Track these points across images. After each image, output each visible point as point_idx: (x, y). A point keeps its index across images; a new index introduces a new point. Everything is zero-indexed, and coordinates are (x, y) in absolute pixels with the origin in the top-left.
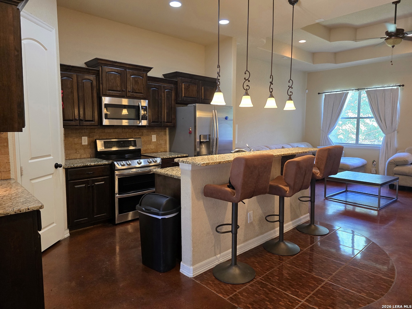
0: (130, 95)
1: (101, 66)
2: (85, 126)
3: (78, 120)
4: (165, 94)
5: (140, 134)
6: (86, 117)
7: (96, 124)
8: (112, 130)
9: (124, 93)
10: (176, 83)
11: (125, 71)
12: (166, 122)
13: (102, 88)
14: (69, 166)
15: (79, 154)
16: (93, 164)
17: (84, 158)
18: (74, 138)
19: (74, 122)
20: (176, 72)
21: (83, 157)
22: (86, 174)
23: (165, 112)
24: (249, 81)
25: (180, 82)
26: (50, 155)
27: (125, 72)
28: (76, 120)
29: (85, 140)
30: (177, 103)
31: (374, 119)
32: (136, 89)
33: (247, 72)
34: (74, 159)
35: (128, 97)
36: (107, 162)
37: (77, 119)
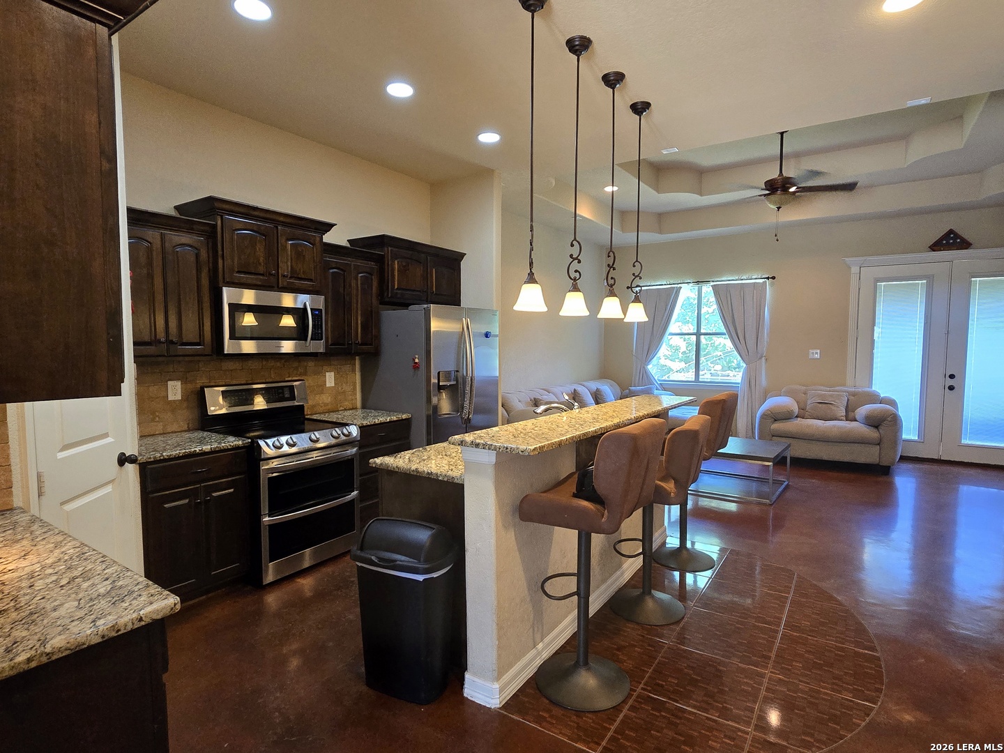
0: (285, 284)
1: (222, 217)
2: (180, 356)
3: (164, 343)
4: (359, 283)
5: (301, 370)
6: (184, 336)
7: (208, 351)
8: (238, 365)
9: (272, 278)
10: (380, 260)
11: (275, 229)
12: (362, 344)
13: (223, 266)
14: (150, 458)
15: (161, 423)
16: (207, 448)
17: (172, 432)
18: (149, 386)
19: (153, 347)
20: (383, 236)
21: (169, 430)
22: (193, 473)
23: (359, 322)
24: (579, 262)
25: (390, 258)
26: (106, 435)
27: (275, 232)
28: (160, 342)
29: (175, 390)
30: (383, 303)
31: (727, 336)
32: (300, 269)
33: (575, 243)
34: (149, 436)
35: (282, 288)
36: (240, 443)
37: (163, 340)
